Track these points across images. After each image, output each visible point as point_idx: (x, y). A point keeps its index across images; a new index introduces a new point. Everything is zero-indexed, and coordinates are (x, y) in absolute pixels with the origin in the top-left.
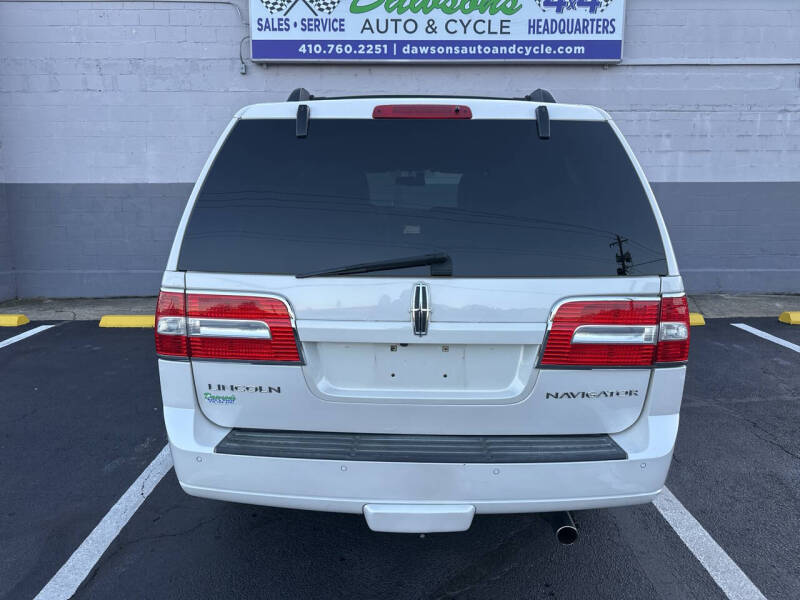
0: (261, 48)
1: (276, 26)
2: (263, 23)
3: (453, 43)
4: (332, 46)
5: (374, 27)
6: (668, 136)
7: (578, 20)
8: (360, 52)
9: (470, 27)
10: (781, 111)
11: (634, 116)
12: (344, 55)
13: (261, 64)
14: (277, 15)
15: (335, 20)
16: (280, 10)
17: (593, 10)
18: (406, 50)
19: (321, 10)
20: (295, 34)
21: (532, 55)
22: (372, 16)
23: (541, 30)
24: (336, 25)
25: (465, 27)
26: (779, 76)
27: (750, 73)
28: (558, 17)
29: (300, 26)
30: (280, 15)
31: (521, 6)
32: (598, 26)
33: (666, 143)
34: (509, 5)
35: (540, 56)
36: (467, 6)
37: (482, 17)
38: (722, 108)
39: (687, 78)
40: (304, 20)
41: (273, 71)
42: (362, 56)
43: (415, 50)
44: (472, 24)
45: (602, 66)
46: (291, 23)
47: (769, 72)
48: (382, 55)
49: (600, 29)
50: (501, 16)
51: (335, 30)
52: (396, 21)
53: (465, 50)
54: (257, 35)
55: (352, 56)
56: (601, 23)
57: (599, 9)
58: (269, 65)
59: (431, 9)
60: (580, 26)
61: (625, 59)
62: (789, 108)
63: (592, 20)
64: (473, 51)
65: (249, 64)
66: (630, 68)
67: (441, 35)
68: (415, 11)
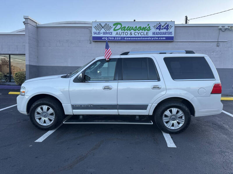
0: (94, 38)
1: (97, 33)
2: (95, 33)
3: (136, 37)
4: (109, 38)
5: (119, 34)
7: (164, 32)
8: (115, 39)
9: (140, 34)
10: (212, 52)
12: (112, 40)
13: (94, 41)
14: (98, 31)
15: (110, 32)
16: (98, 30)
17: (167, 30)
18: (125, 39)
19: (107, 30)
20: (101, 35)
21: (153, 40)
22: (118, 31)
23: (155, 34)
24: (110, 33)
25: (138, 34)
26: (212, 44)
27: (204, 43)
28: (159, 31)
29: (103, 33)
30: (99, 31)
31: (151, 29)
32: (168, 33)
34: (148, 29)
35: (155, 40)
36: (139, 29)
37: (142, 31)
38: (198, 51)
39: (190, 45)
40: (103, 32)
41: (97, 43)
42: (115, 40)
43: (127, 39)
44: (140, 33)
45: (170, 42)
46: (101, 33)
47: (209, 43)
48: (120, 40)
49: (169, 34)
50: (146, 31)
51: (110, 34)
52: (123, 32)
53: (138, 39)
54: (93, 35)
55: (114, 40)
56: (169, 33)
57: (168, 30)
58: (96, 41)
59: (131, 30)
60: (164, 33)
61: (175, 40)
62: (214, 51)
63: (167, 32)
64: (140, 39)
65: (91, 41)
66: (176, 42)
67: (133, 35)
68: (127, 30)
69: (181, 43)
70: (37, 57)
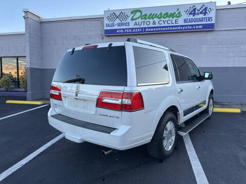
6: (232, 52)
11: (220, 46)
13: (107, 36)
33: (232, 54)
39: (238, 34)
41: (110, 38)
45: (208, 31)
58: (109, 36)
61: (216, 29)
65: (104, 36)
66: (218, 32)
69: (225, 33)
70: (42, 59)
